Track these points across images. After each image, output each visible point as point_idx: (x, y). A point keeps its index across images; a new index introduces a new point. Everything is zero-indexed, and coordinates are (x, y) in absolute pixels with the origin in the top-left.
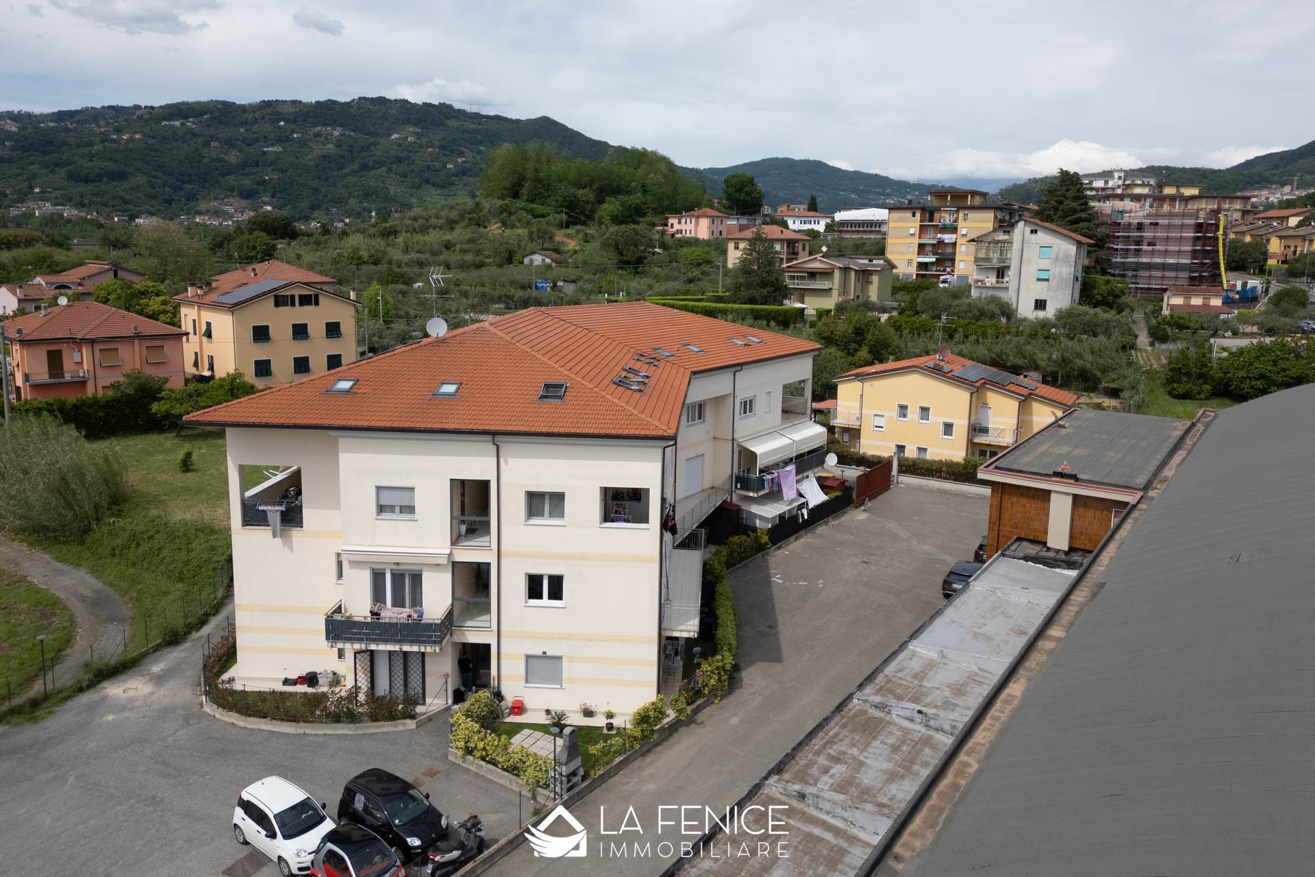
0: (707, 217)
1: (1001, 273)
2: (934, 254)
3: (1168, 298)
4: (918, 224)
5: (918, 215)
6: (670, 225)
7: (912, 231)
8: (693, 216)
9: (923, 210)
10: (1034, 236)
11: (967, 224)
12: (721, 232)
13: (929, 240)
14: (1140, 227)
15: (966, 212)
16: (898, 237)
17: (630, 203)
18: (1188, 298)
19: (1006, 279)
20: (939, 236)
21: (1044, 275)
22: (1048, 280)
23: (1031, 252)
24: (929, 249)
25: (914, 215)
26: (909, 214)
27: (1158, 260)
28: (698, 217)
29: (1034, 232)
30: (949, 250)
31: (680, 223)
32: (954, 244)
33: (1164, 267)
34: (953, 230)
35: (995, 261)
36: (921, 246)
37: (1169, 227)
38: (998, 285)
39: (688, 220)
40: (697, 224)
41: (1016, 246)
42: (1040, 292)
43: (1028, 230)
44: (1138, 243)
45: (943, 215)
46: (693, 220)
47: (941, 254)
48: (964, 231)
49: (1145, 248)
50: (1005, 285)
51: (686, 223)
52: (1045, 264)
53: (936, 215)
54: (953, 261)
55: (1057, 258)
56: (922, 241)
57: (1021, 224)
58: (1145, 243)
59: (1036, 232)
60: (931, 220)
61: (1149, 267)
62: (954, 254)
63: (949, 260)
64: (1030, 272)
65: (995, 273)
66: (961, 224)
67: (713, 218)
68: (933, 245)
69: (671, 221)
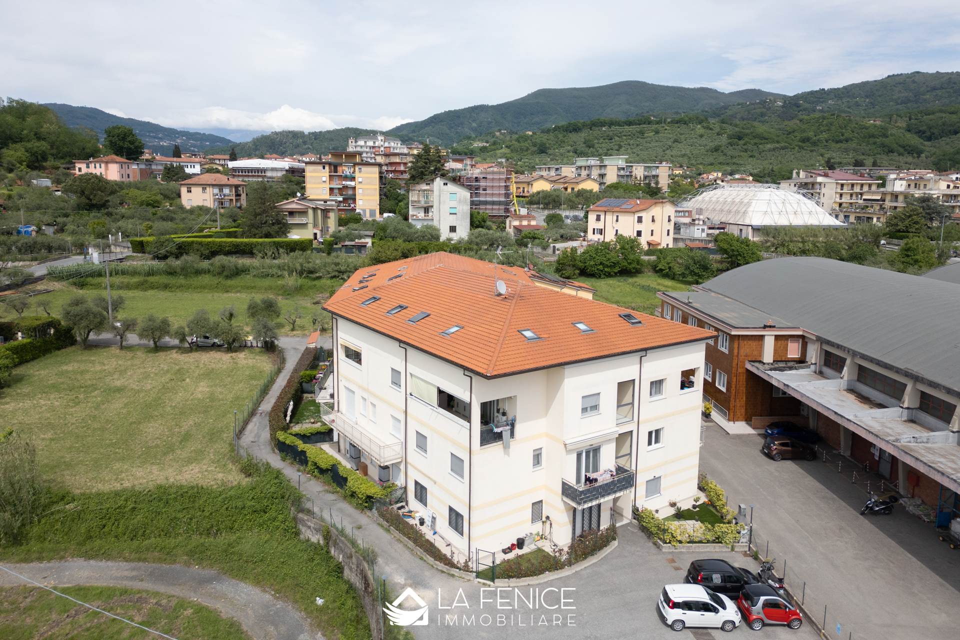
0: (117, 163)
1: (427, 210)
2: (341, 195)
3: (510, 221)
4: (328, 174)
5: (327, 168)
6: (77, 169)
7: (324, 179)
8: (103, 162)
9: (330, 164)
10: (445, 186)
11: (361, 175)
12: (128, 175)
13: (336, 185)
14: (477, 179)
15: (360, 167)
16: (314, 183)
17: (35, 149)
18: (521, 221)
19: (430, 214)
20: (344, 183)
21: (453, 211)
22: (456, 214)
23: (445, 197)
24: (336, 191)
25: (324, 168)
26: (321, 167)
27: (489, 199)
28: (107, 163)
29: (445, 184)
30: (350, 192)
31: (88, 167)
32: (354, 188)
33: (493, 203)
34: (353, 179)
35: (423, 203)
36: (331, 189)
37: (493, 179)
38: (426, 218)
39: (98, 165)
40: (107, 169)
41: (436, 193)
42: (452, 220)
43: (442, 183)
44: (477, 189)
45: (344, 168)
46: (103, 165)
47: (345, 195)
48: (360, 180)
49: (481, 192)
50: (430, 217)
51: (95, 167)
52: (454, 204)
53: (340, 169)
54: (354, 200)
55: (460, 200)
56: (332, 186)
57: (438, 179)
58: (481, 189)
59: (447, 184)
60: (336, 171)
61: (486, 203)
62: (355, 195)
63: (351, 199)
64: (445, 209)
65: (423, 210)
66: (357, 175)
67: (121, 164)
68: (339, 189)
69: (78, 166)
